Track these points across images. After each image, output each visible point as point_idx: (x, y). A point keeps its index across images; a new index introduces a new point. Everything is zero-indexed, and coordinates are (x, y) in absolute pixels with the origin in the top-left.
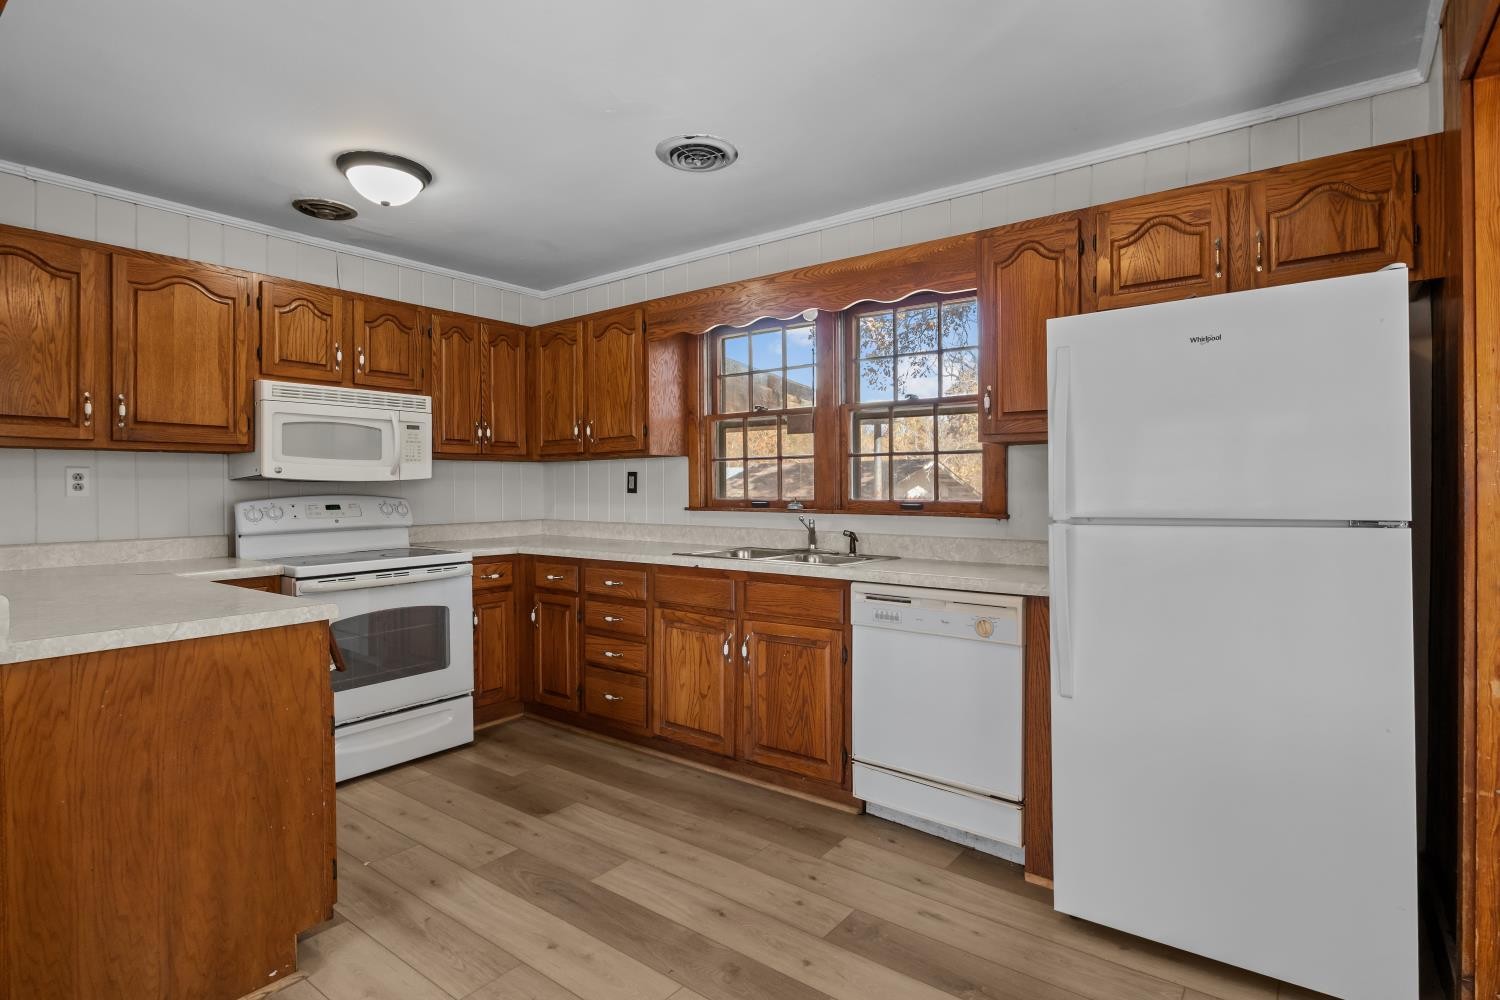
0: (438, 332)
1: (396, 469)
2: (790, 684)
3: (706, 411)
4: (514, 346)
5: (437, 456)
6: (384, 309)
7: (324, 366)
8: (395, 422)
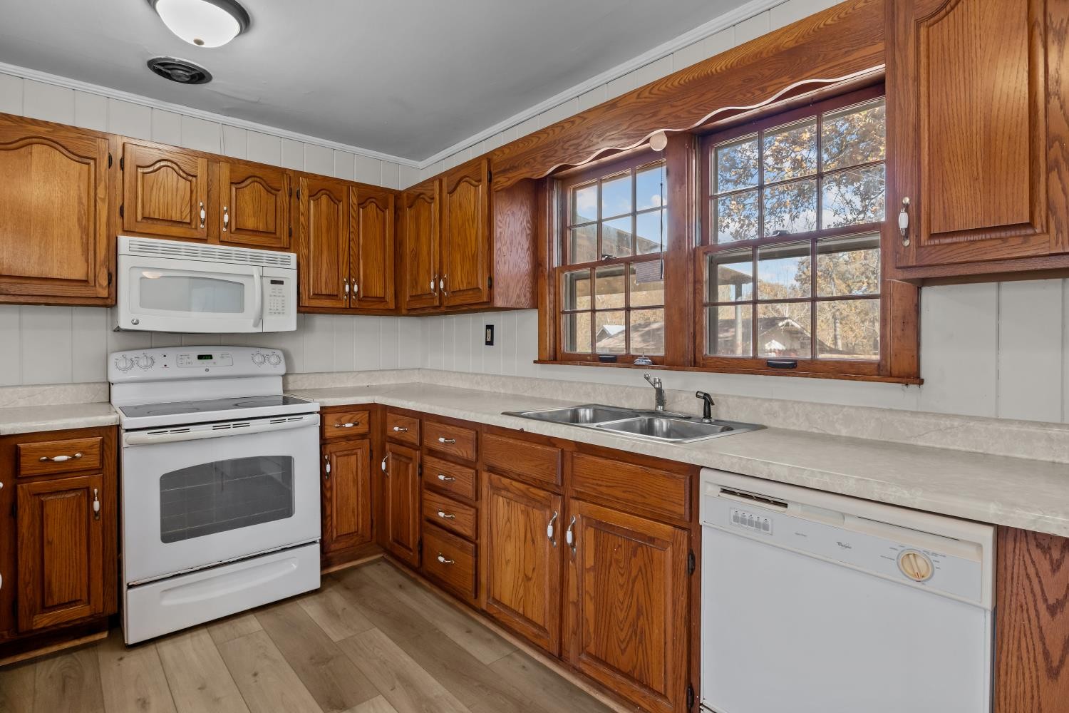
0: (306, 193)
1: (260, 319)
2: (622, 586)
3: (556, 263)
4: (382, 208)
5: (302, 310)
6: (251, 171)
7: (189, 224)
8: (257, 277)
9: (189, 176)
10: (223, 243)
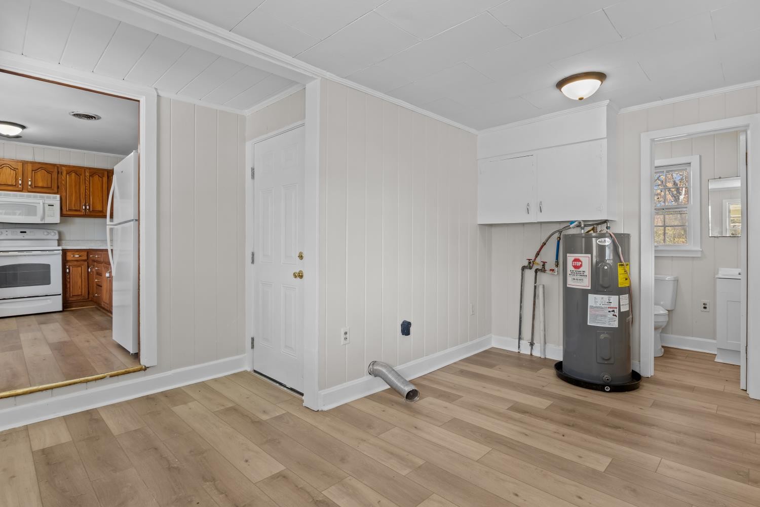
0: (65, 172)
1: (43, 218)
4: (102, 176)
6: (40, 166)
7: (15, 185)
8: (41, 204)
9: (15, 169)
10: (29, 192)
